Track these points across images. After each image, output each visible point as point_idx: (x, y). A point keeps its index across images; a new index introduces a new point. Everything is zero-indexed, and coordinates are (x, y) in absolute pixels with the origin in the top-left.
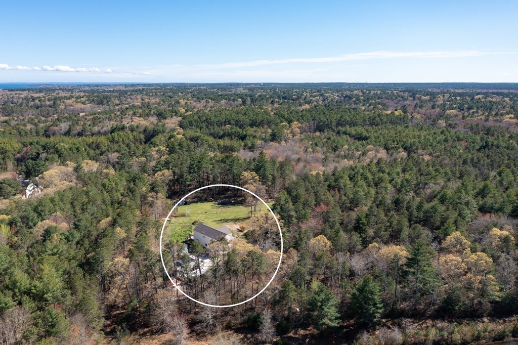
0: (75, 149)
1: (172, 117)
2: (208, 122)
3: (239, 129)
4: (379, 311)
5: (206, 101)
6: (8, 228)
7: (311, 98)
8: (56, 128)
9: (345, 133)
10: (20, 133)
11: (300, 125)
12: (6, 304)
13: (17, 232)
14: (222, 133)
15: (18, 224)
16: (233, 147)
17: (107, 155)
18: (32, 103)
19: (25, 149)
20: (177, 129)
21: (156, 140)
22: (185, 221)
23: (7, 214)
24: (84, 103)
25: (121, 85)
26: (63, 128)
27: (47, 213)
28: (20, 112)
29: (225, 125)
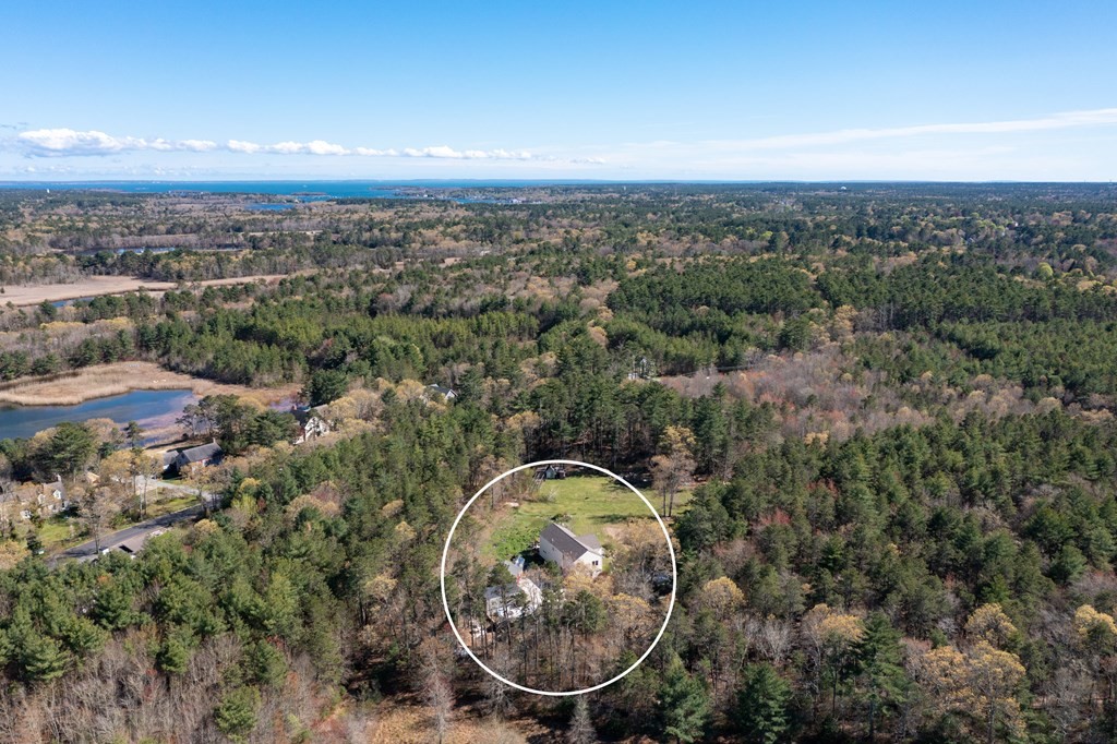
0: (402, 350)
1: (603, 280)
2: (666, 299)
3: (724, 317)
4: (776, 729)
5: (693, 237)
6: (253, 501)
7: (935, 232)
8: (389, 297)
9: (951, 338)
10: (328, 305)
11: (855, 313)
12: (213, 628)
13: (265, 509)
14: (688, 322)
15: (268, 496)
16: (693, 358)
17: (450, 367)
18: (366, 235)
19: (326, 342)
20: (601, 311)
21: (549, 338)
22: (544, 512)
23: (256, 477)
24: (456, 238)
25: (543, 189)
26: (402, 297)
27: (314, 480)
28: (342, 255)
29: (697, 307)
